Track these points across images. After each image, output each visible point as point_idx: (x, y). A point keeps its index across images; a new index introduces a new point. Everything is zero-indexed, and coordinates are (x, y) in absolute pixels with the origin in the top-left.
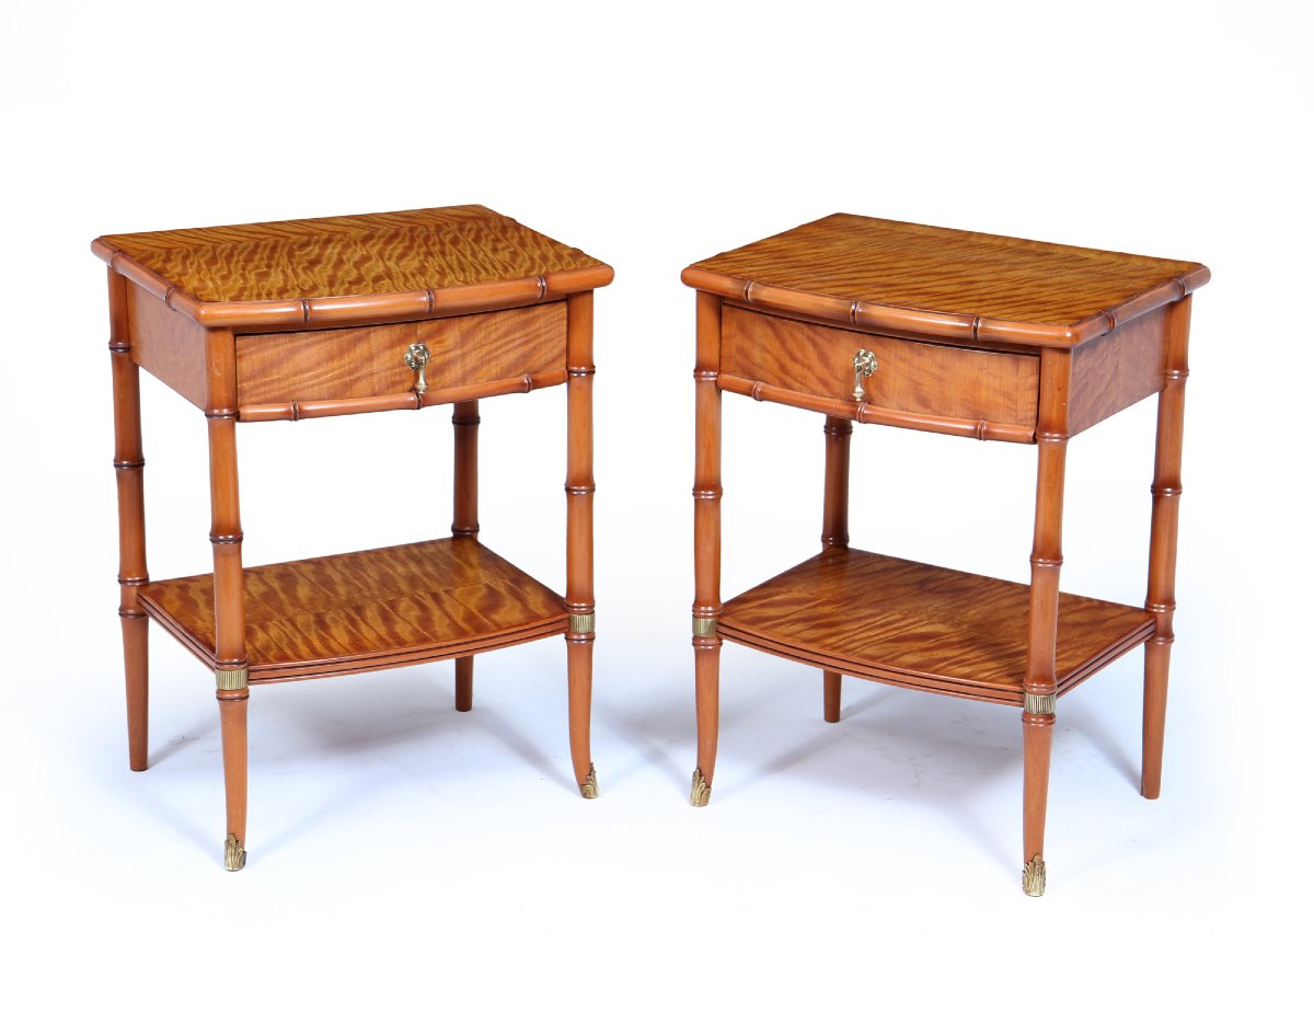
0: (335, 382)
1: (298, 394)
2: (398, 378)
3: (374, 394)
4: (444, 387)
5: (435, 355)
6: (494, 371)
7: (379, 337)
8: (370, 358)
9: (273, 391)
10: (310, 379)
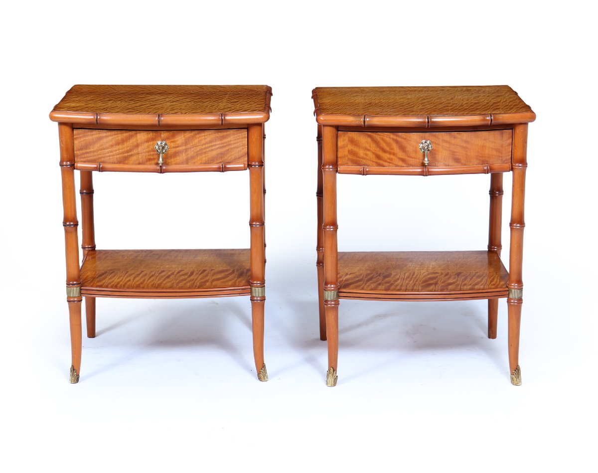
0: (121, 155)
1: (103, 159)
2: (152, 157)
3: (139, 164)
4: (176, 164)
5: (171, 148)
6: (204, 159)
7: (142, 136)
8: (137, 146)
9: (91, 157)
10: (108, 152)
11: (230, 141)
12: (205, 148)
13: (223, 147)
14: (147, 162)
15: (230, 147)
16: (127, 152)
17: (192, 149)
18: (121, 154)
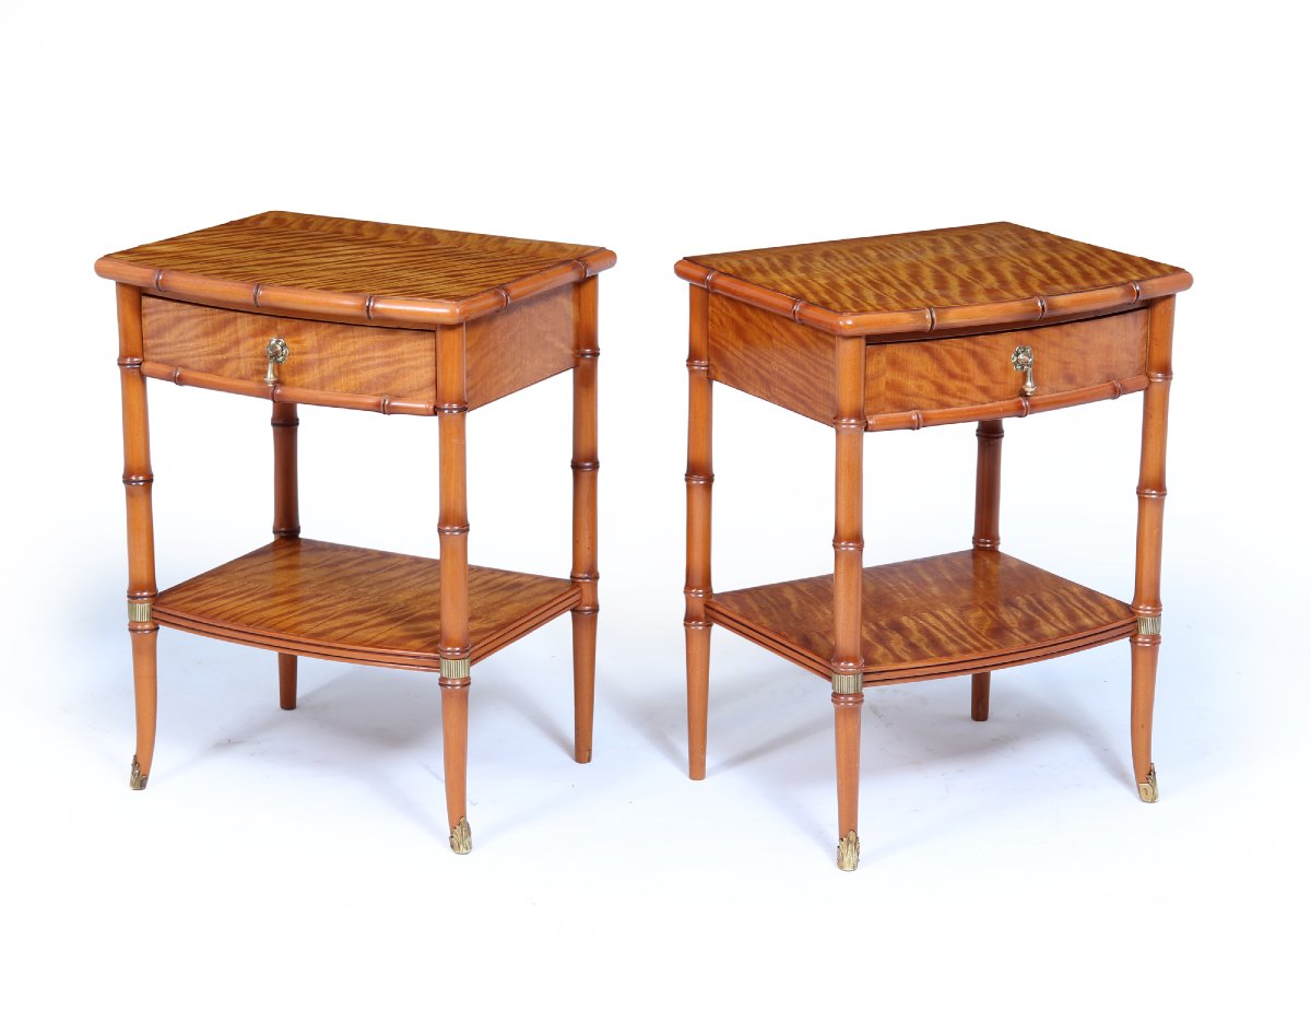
0: (212, 357)
1: (181, 361)
2: (256, 369)
3: (241, 378)
4: (302, 387)
5: (293, 354)
6: (352, 383)
7: (245, 325)
8: (237, 342)
9: (165, 353)
10: (192, 349)
11: (403, 353)
12: (355, 362)
13: (388, 364)
14: (253, 375)
15: (402, 365)
16: (222, 351)
17: (331, 361)
18: (212, 354)
